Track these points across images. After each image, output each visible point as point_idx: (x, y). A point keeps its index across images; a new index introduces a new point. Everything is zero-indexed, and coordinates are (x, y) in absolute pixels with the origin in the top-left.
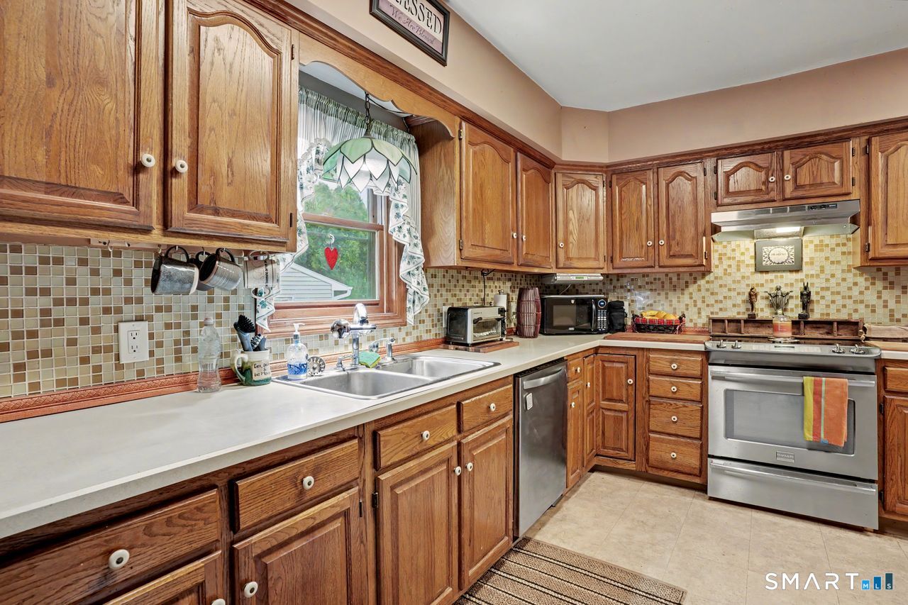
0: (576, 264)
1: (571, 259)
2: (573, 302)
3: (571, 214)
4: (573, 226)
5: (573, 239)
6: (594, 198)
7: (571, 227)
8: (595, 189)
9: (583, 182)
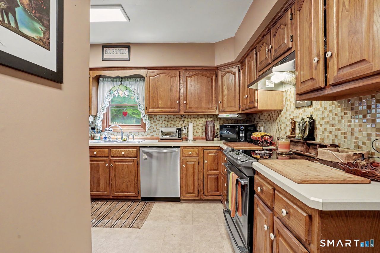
0: (226, 110)
1: (224, 107)
2: (229, 127)
3: (224, 88)
4: (225, 93)
5: (225, 99)
6: (234, 78)
7: (224, 93)
8: (235, 74)
9: (229, 72)
